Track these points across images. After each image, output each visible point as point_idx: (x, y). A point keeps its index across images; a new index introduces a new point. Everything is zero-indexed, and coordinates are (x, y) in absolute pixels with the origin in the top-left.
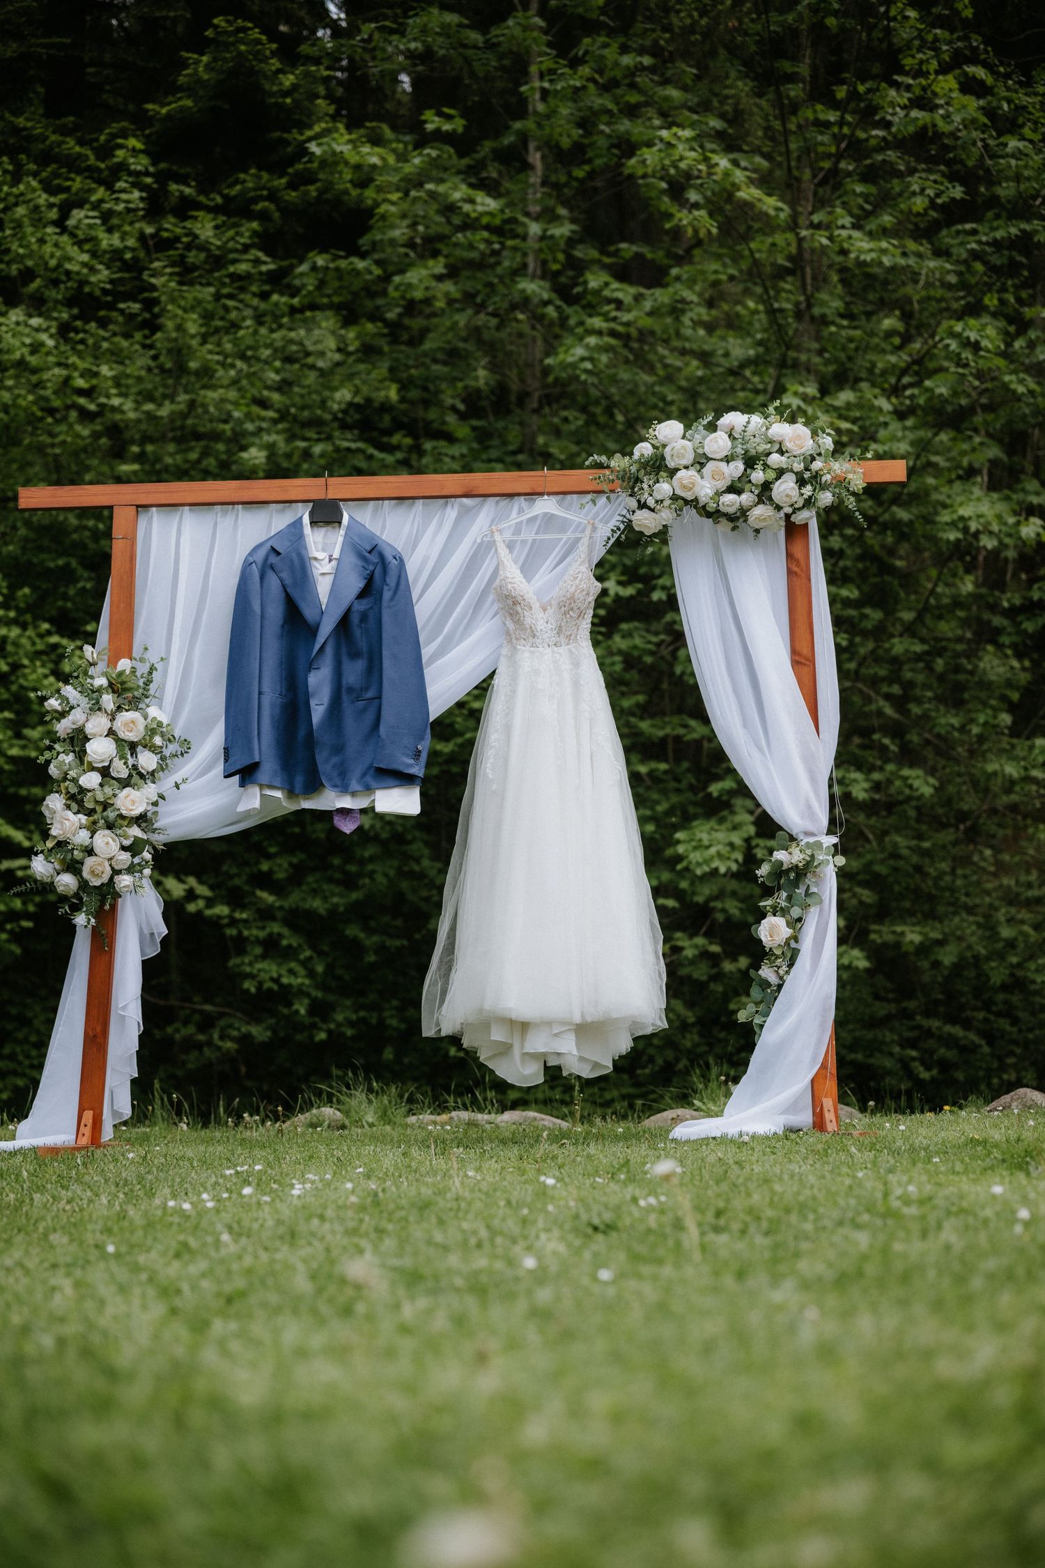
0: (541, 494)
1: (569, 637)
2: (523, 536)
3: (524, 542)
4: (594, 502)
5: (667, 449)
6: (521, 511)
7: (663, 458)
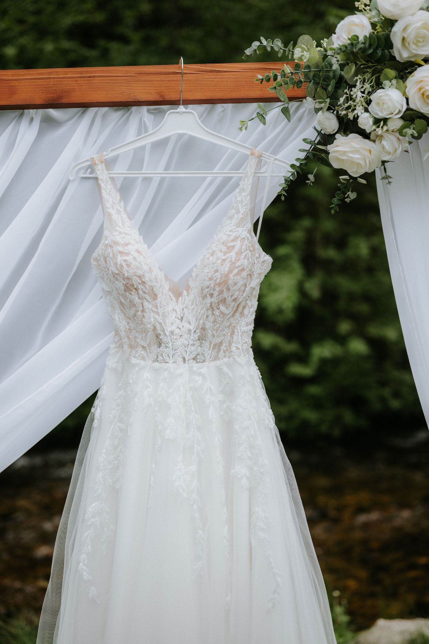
0: (175, 103)
1: (218, 346)
2: (146, 171)
3: (147, 180)
4: (262, 117)
5: (397, 29)
6: (142, 129)
7: (388, 44)
